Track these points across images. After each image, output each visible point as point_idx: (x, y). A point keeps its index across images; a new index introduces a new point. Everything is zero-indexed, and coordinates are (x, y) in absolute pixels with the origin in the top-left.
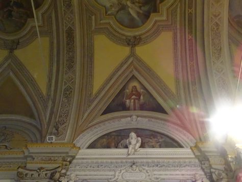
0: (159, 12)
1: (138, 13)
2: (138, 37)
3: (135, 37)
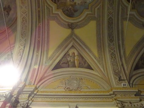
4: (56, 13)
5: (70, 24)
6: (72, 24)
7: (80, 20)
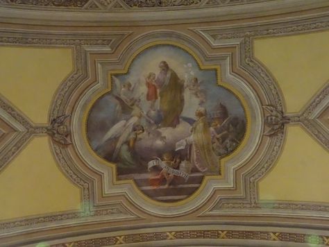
0: (118, 179)
1: (116, 139)
2: (68, 139)
3: (68, 134)
4: (232, 177)
5: (268, 129)
6: (267, 123)
7: (252, 95)
